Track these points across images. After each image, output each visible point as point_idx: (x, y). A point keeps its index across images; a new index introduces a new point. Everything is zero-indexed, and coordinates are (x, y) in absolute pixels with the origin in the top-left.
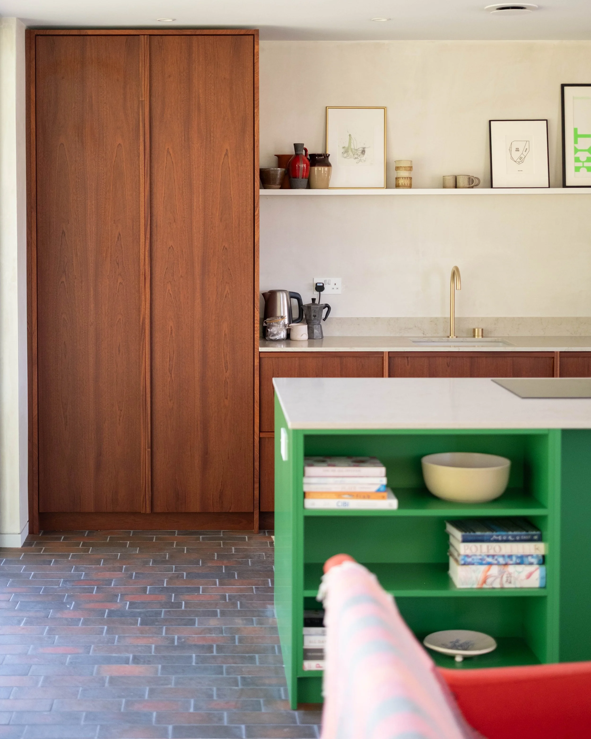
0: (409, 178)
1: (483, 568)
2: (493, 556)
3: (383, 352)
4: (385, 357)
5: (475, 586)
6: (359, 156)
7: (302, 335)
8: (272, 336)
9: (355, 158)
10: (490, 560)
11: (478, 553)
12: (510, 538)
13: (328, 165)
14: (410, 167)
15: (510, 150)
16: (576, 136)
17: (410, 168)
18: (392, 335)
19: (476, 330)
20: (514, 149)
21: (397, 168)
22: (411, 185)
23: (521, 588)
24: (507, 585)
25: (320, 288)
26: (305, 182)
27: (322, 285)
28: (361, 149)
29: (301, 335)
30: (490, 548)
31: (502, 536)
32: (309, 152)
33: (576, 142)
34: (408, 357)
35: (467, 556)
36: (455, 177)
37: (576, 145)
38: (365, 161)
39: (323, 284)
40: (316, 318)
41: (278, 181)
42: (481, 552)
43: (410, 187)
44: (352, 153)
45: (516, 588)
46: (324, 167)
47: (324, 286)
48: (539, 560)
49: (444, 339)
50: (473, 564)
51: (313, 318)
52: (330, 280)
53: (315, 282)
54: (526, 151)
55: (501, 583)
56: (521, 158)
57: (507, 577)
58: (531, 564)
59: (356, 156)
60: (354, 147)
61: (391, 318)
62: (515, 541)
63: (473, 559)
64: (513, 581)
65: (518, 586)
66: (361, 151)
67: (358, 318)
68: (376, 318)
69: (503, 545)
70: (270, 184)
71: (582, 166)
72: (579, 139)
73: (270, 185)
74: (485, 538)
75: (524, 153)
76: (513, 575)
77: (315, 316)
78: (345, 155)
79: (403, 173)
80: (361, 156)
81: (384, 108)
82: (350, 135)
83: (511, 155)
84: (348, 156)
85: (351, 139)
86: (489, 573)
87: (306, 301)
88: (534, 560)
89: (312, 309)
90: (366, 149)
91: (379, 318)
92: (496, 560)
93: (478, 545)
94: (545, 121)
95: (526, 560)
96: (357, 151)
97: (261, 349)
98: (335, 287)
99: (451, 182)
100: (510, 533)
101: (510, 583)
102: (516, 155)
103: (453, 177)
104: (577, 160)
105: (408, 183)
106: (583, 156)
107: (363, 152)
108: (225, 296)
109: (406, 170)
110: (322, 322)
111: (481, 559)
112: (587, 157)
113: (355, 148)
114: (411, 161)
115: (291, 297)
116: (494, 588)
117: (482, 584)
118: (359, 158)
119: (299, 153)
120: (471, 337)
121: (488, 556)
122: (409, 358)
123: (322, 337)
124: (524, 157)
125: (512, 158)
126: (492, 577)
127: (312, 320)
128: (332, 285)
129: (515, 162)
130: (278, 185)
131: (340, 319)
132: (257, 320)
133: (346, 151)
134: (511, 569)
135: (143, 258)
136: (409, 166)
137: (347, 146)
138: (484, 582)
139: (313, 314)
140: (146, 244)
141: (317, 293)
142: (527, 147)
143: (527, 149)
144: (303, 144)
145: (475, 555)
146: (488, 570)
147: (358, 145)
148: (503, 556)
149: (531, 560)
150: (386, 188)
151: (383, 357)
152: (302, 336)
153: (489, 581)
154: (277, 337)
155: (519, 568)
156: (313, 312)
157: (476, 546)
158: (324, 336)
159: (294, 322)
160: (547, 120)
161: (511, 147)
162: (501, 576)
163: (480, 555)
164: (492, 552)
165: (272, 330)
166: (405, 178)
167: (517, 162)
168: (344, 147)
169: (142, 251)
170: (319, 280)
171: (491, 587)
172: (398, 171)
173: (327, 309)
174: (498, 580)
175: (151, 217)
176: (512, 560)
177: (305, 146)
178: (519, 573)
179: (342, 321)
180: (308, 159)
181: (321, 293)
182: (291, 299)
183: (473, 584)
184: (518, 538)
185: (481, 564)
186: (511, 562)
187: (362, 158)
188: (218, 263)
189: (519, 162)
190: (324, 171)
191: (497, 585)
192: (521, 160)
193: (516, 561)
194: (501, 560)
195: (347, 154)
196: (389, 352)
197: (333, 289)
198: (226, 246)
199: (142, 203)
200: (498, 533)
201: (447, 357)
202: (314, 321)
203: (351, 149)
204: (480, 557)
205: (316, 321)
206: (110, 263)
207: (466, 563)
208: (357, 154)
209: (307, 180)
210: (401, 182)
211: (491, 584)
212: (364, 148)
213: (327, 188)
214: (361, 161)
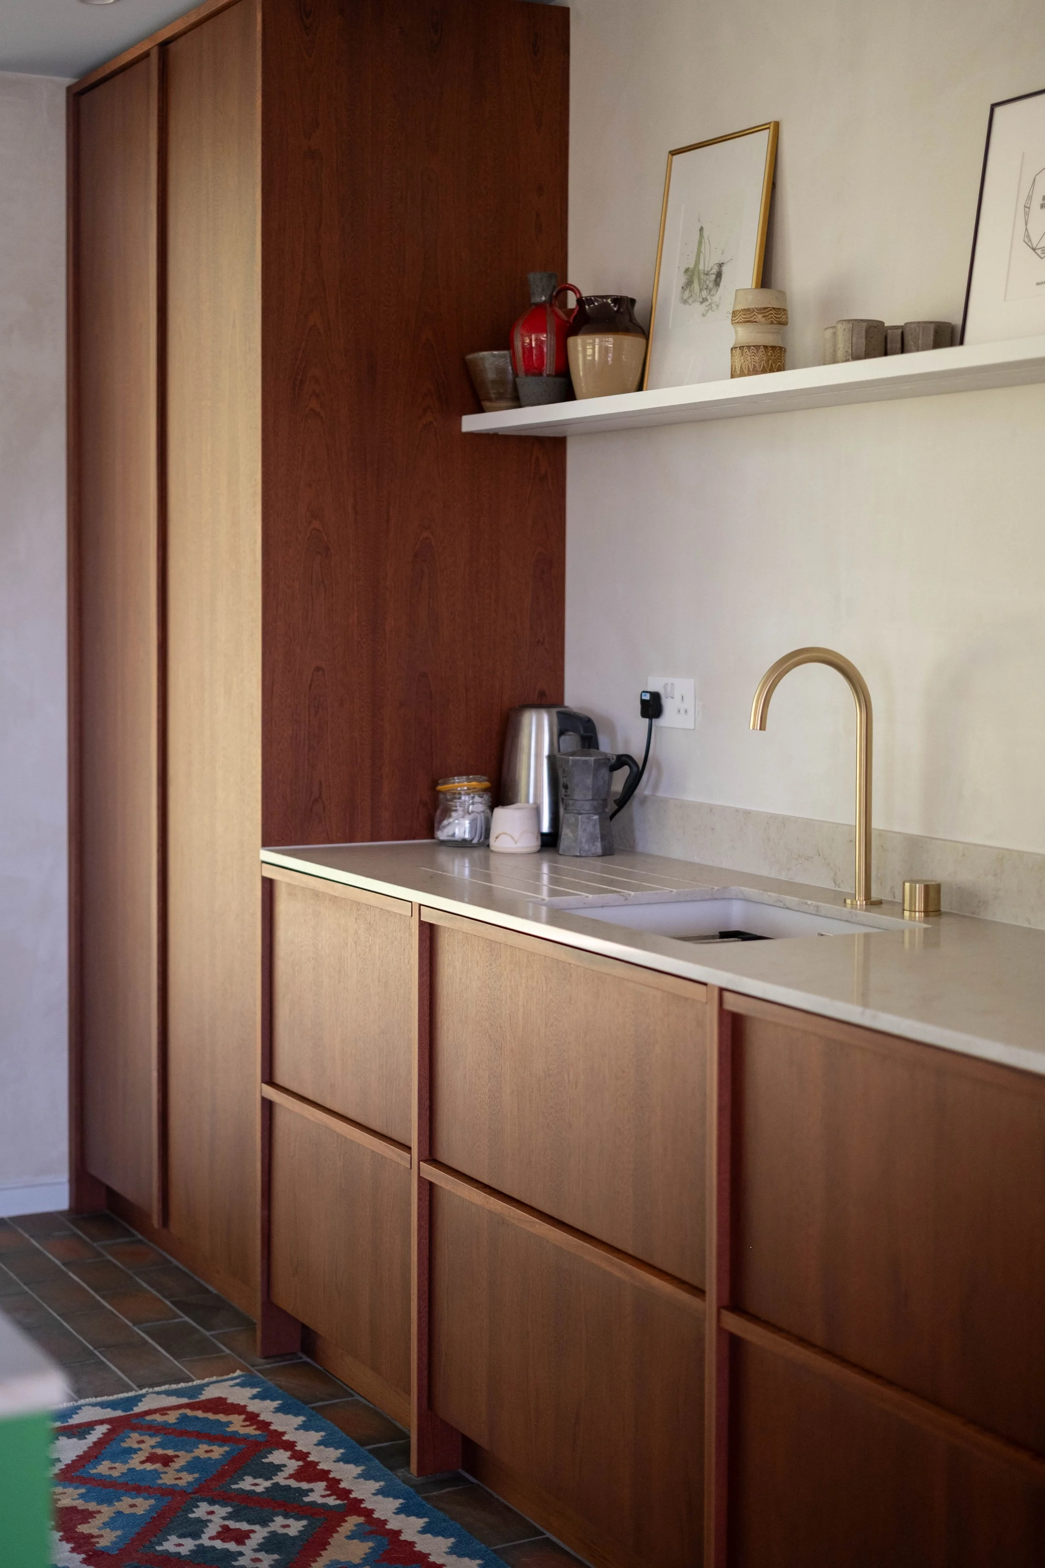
6: (710, 291)
7: (497, 838)
9: (701, 300)
13: (624, 330)
14: (748, 310)
15: (1028, 208)
18: (773, 874)
20: (1036, 201)
21: (732, 317)
25: (647, 708)
27: (650, 697)
28: (716, 269)
29: (495, 837)
38: (719, 307)
39: (659, 696)
40: (569, 792)
44: (699, 286)
47: (661, 701)
52: (672, 684)
59: (704, 293)
60: (705, 266)
66: (714, 277)
70: (486, 400)
73: (486, 402)
77: (565, 787)
78: (687, 294)
79: (740, 335)
80: (715, 292)
81: (771, 126)
82: (702, 229)
83: (1026, 224)
84: (691, 295)
85: (702, 242)
90: (725, 269)
96: (708, 277)
98: (682, 707)
102: (1039, 225)
105: (744, 367)
107: (719, 279)
109: (738, 322)
113: (704, 270)
115: (562, 730)
118: (710, 296)
119: (534, 301)
125: (1028, 237)
128: (677, 700)
129: (1034, 249)
130: (497, 399)
133: (689, 280)
136: (746, 307)
137: (692, 266)
147: (712, 258)
152: (499, 838)
161: (1030, 197)
166: (738, 349)
168: (687, 271)
170: (655, 685)
172: (734, 328)
187: (712, 298)
189: (1043, 251)
195: (690, 291)
197: (679, 710)
202: (567, 802)
203: (699, 272)
205: (571, 802)
208: (709, 288)
209: (561, 375)
210: (736, 360)
212: (720, 265)
214: (711, 309)
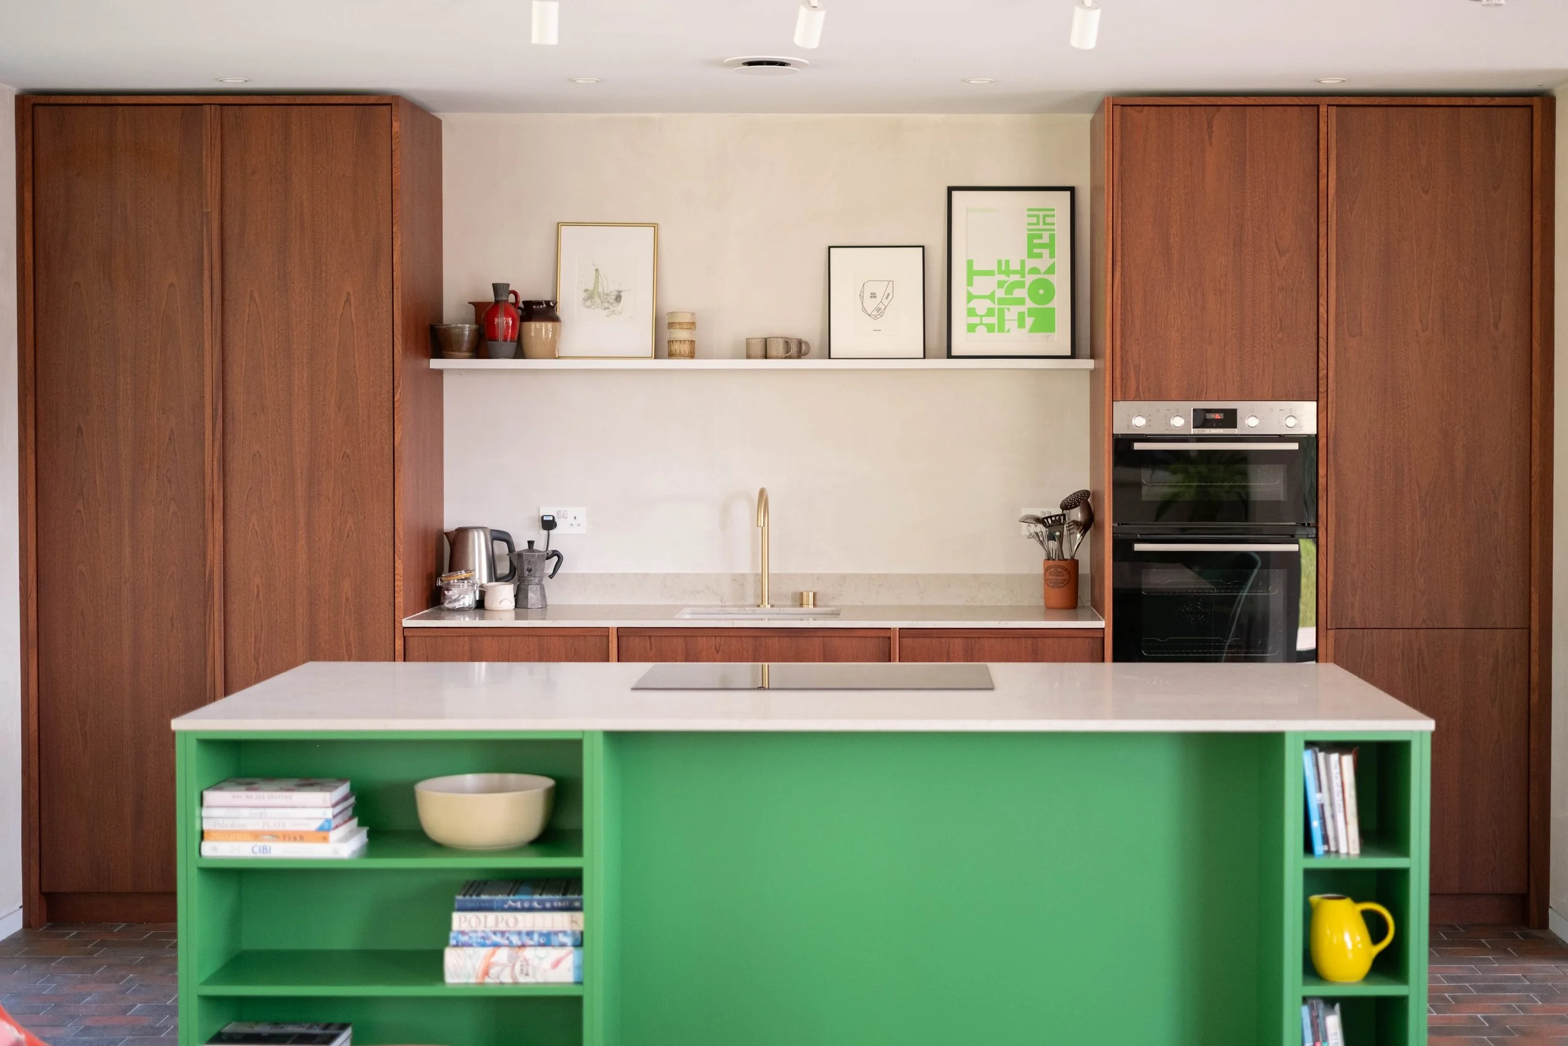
0: (687, 342)
1: (484, 951)
2: (503, 933)
3: (609, 628)
4: (612, 637)
5: (472, 980)
6: (611, 304)
7: (501, 602)
8: (450, 602)
9: (604, 308)
10: (497, 939)
11: (481, 928)
12: (535, 905)
13: (555, 319)
14: (691, 323)
15: (862, 297)
16: (971, 273)
17: (692, 325)
19: (805, 594)
20: (867, 294)
21: (671, 325)
22: (691, 353)
23: (545, 983)
24: (522, 979)
25: (549, 525)
26: (511, 347)
27: (551, 518)
28: (615, 293)
30: (500, 919)
31: (522, 901)
32: (522, 298)
33: (970, 283)
34: (650, 637)
35: (463, 933)
36: (764, 340)
37: (970, 288)
38: (621, 313)
39: (553, 518)
40: (532, 573)
41: (465, 346)
42: (485, 926)
43: (692, 355)
44: (601, 300)
45: (537, 983)
46: (547, 323)
47: (556, 520)
48: (576, 940)
49: (747, 609)
50: (470, 945)
51: (527, 573)
52: (566, 511)
53: (541, 515)
54: (887, 298)
55: (513, 975)
56: (878, 309)
57: (522, 966)
58: (563, 945)
59: (606, 305)
60: (603, 290)
61: (668, 574)
62: (544, 909)
63: (470, 938)
64: (530, 972)
65: (541, 980)
66: (614, 297)
67: (611, 575)
68: (642, 574)
69: (520, 916)
70: (452, 351)
71: (979, 322)
72: (976, 279)
73: (450, 352)
74: (495, 905)
75: (886, 302)
76: (530, 962)
77: (530, 570)
78: (588, 303)
79: (682, 334)
80: (614, 305)
81: (655, 226)
82: (597, 270)
83: (863, 304)
84: (594, 304)
85: (598, 277)
86: (493, 960)
87: (521, 546)
88: (568, 940)
89: (524, 558)
90: (623, 294)
91: (648, 574)
92: (508, 939)
93: (481, 915)
94: (921, 249)
95: (554, 939)
96: (607, 297)
97: (407, 623)
98: (575, 522)
99: (758, 349)
100: (537, 897)
101: (527, 975)
102: (871, 304)
103: (760, 341)
104: (971, 312)
105: (689, 350)
106: (981, 306)
107: (619, 299)
108: (346, 535)
110: (546, 581)
111: (483, 938)
112: (988, 309)
113: (605, 292)
114: (693, 314)
115: (494, 539)
116: (502, 983)
117: (483, 977)
118: (611, 307)
119: (499, 299)
120: (793, 606)
121: (495, 933)
122: (653, 639)
123: (545, 607)
124: (883, 307)
125: (864, 310)
126: (499, 965)
127: (525, 576)
128: (570, 519)
129: (869, 315)
130: (464, 351)
131: (583, 575)
132: (398, 574)
133: (590, 296)
134: (529, 953)
135: (210, 471)
136: (688, 322)
137: (591, 288)
138: (486, 973)
139: (526, 567)
140: (214, 446)
141: (545, 532)
142: (889, 291)
143: (889, 294)
144: (508, 285)
145: (476, 932)
146: (493, 954)
147: (610, 286)
148: (519, 933)
149: (563, 939)
150: (655, 358)
151: (608, 636)
152: (504, 603)
153: (493, 971)
154: (457, 605)
155: (542, 952)
156: (526, 563)
157: (477, 917)
158: (548, 603)
159: (497, 580)
160: (923, 247)
161: (862, 292)
162: (512, 965)
163: (483, 931)
164: (502, 927)
165: (450, 593)
166: (681, 341)
167: (873, 317)
168: (586, 291)
169: (208, 460)
170: (548, 511)
171: (498, 981)
172: (672, 330)
173: (555, 559)
174: (508, 971)
175: (223, 403)
176: (531, 939)
177: (511, 288)
178: (541, 959)
179: (585, 580)
180: (520, 308)
181: (551, 532)
182: (495, 542)
183: (469, 977)
184: (548, 905)
185: (483, 945)
186: (531, 943)
187: (616, 309)
188: (334, 480)
189: (875, 316)
190: (547, 330)
191: (507, 979)
192: (880, 312)
193: (539, 941)
194: (515, 940)
195: (591, 302)
196: (618, 628)
197: (572, 525)
198: (348, 451)
199: (208, 382)
200: (517, 897)
201: (715, 636)
202: (529, 579)
203: (598, 292)
204: (480, 935)
205: (533, 578)
206: (157, 479)
207: (460, 944)
208: (608, 302)
209: (516, 344)
210: (676, 347)
211: (498, 978)
212: (619, 292)
213: (553, 357)
214: (614, 313)
